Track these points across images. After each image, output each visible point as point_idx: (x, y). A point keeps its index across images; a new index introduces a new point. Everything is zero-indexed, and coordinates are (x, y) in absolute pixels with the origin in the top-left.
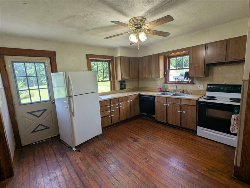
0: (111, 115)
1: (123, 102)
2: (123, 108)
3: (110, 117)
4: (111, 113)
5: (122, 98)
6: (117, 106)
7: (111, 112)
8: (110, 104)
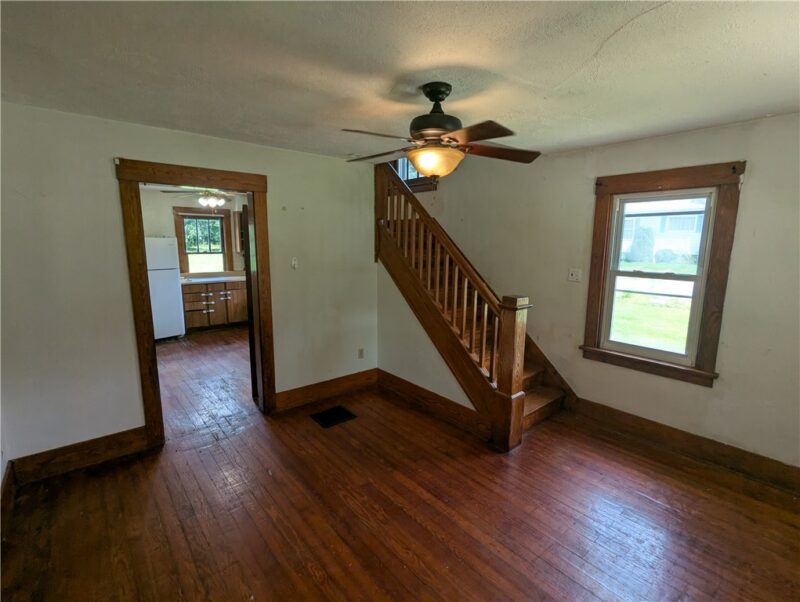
0: (208, 309)
1: (234, 292)
2: (236, 301)
3: (205, 312)
4: (208, 307)
5: (233, 283)
6: (222, 296)
7: (208, 305)
8: (207, 292)
